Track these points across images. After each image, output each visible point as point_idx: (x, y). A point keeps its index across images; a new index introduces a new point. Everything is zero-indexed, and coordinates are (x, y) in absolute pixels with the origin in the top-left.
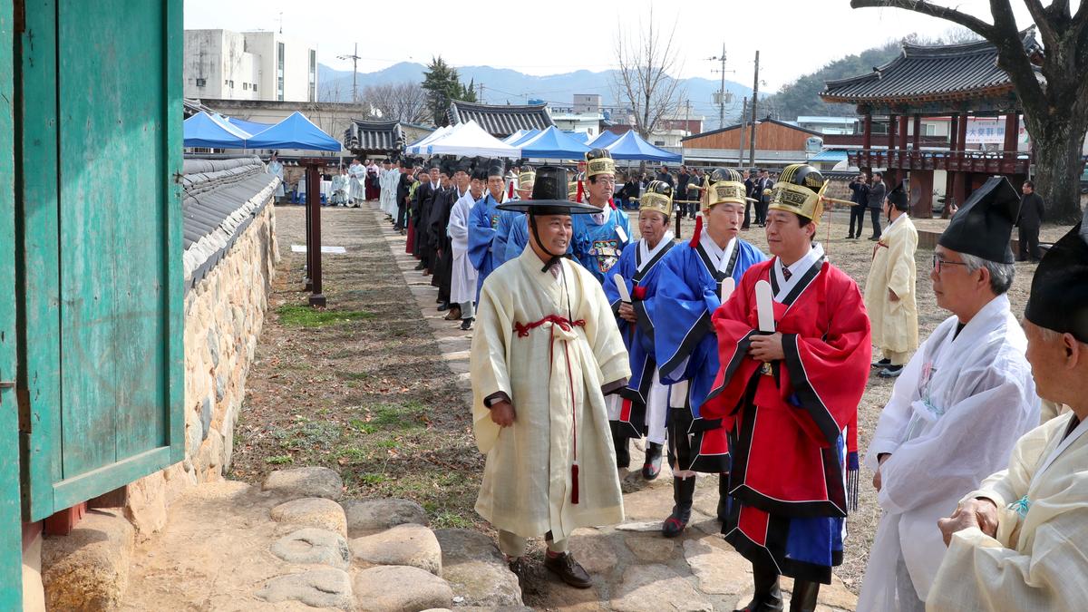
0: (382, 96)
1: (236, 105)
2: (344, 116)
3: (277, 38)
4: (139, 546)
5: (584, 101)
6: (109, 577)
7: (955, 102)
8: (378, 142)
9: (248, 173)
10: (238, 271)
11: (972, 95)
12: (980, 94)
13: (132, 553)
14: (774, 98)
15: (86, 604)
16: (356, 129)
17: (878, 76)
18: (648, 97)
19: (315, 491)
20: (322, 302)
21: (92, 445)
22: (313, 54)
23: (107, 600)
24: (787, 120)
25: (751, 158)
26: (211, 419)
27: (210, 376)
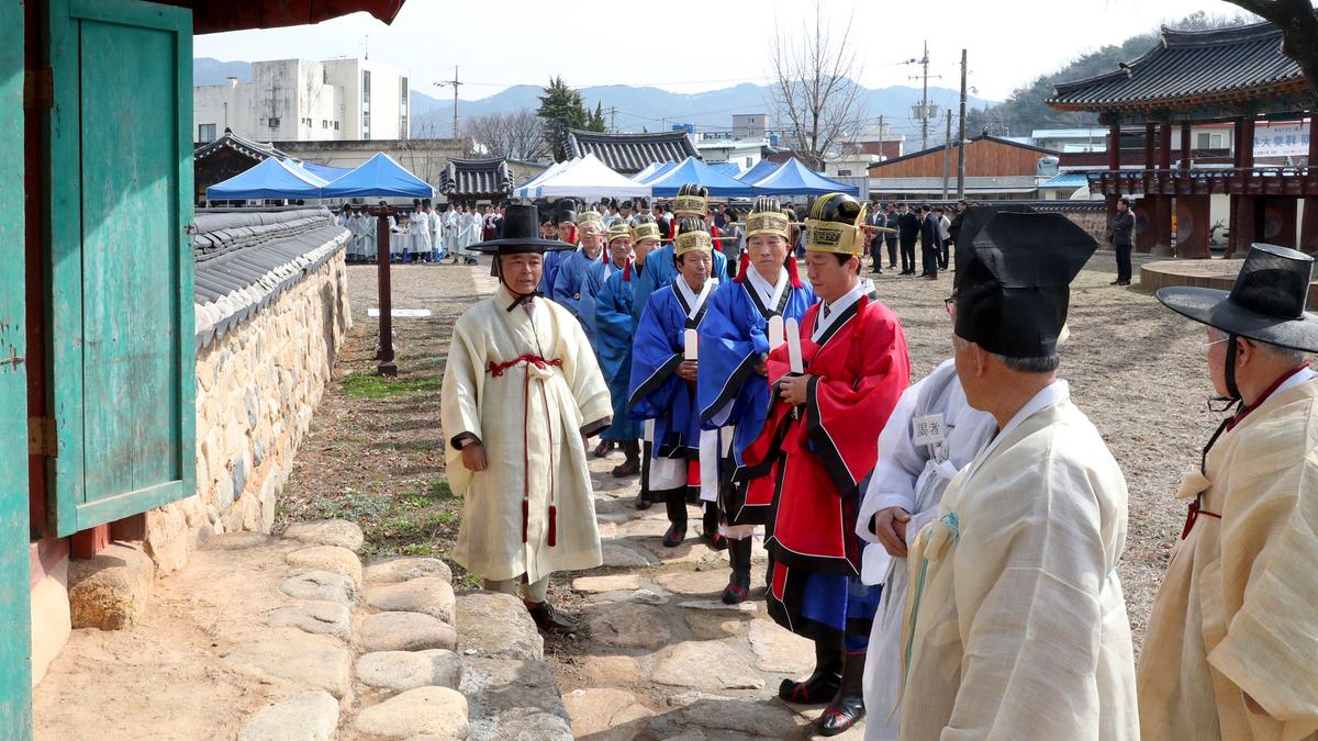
0: (488, 128)
1: (313, 147)
2: (441, 154)
3: (362, 66)
4: (159, 581)
5: (746, 123)
6: (126, 597)
7: (1235, 102)
8: (479, 184)
9: (310, 226)
10: (288, 333)
11: (1258, 92)
12: (1271, 90)
13: (151, 585)
14: (1001, 108)
15: (106, 619)
16: (453, 170)
17: (1126, 74)
18: (816, 116)
19: (332, 541)
20: (392, 371)
21: (111, 473)
22: (405, 81)
23: (124, 618)
24: (1012, 136)
25: (960, 188)
26: (245, 482)
27: (246, 438)
